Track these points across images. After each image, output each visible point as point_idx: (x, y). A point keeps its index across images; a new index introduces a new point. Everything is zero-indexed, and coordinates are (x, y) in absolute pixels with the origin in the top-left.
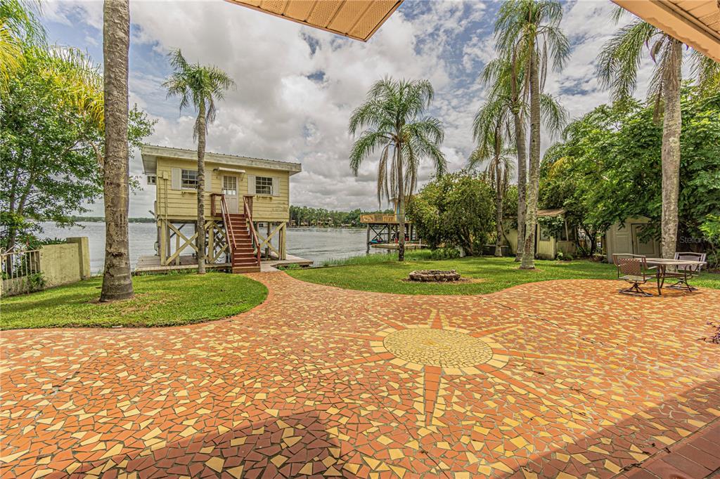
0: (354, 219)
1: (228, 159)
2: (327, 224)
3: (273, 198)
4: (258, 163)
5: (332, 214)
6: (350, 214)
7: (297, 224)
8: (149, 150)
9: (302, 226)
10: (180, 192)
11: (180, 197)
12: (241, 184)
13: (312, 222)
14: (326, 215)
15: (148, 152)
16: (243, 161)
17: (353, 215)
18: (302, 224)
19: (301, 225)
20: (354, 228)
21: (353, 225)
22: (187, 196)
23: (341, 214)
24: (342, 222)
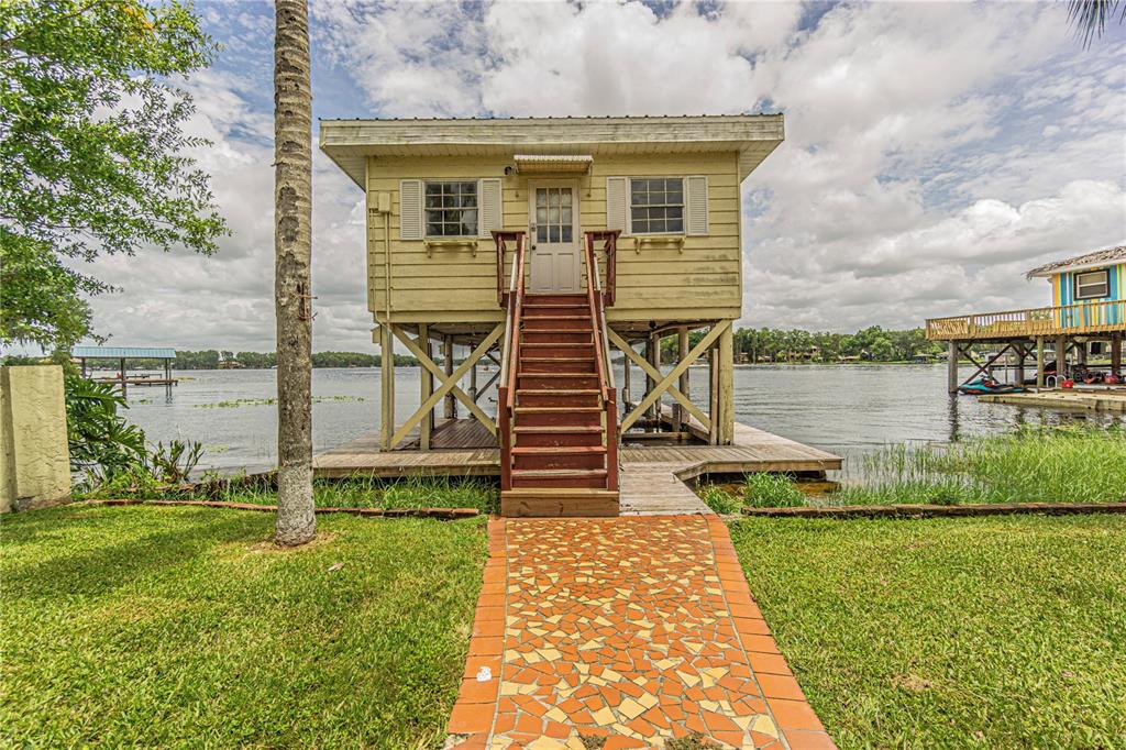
0: (866, 346)
1: (545, 131)
2: (807, 357)
3: (688, 243)
4: (634, 131)
5: (818, 340)
6: (857, 338)
7: (750, 358)
8: (336, 133)
9: (761, 361)
10: (421, 247)
11: (421, 259)
12: (585, 206)
13: (779, 355)
14: (806, 343)
15: (335, 139)
16: (586, 130)
17: (863, 337)
18: (760, 358)
19: (757, 361)
20: (866, 363)
21: (864, 358)
22: (438, 256)
23: (836, 338)
24: (841, 354)
